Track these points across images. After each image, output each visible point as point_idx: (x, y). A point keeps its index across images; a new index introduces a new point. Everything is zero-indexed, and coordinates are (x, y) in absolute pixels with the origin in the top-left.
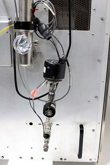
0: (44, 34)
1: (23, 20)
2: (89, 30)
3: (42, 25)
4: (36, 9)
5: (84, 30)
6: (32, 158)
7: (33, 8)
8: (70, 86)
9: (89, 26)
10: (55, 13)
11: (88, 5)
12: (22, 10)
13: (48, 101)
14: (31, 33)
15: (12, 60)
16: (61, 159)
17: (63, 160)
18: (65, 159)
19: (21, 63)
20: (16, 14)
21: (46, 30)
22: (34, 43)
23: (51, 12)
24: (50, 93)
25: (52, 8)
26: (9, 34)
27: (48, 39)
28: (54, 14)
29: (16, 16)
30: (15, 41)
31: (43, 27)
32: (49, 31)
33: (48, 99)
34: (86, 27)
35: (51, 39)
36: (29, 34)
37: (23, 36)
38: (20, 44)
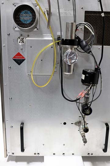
0: (86, 49)
1: (69, 38)
3: (83, 42)
4: (77, 29)
6: (64, 154)
8: (101, 90)
12: (68, 30)
13: (84, 102)
14: (75, 48)
16: (89, 154)
17: (90, 155)
18: (92, 154)
19: (66, 72)
21: (86, 46)
24: (86, 95)
25: (92, 28)
27: (89, 53)
28: (93, 34)
30: (65, 54)
33: (84, 101)
35: (91, 53)
36: (73, 48)
38: (69, 57)
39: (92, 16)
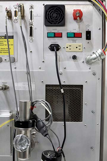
0: (42, 131)
2: (82, 121)
3: (40, 122)
4: (34, 106)
5: (77, 121)
7: (32, 106)
9: (81, 118)
10: (52, 112)
11: (80, 100)
15: (11, 150)
20: (16, 108)
21: (43, 127)
22: (32, 135)
23: (48, 112)
26: (9, 127)
27: (45, 136)
28: (50, 113)
29: (16, 110)
30: (15, 139)
31: (40, 124)
32: (45, 128)
34: (79, 119)
35: (47, 136)
37: (22, 136)
38: (19, 143)
39: (54, 89)
